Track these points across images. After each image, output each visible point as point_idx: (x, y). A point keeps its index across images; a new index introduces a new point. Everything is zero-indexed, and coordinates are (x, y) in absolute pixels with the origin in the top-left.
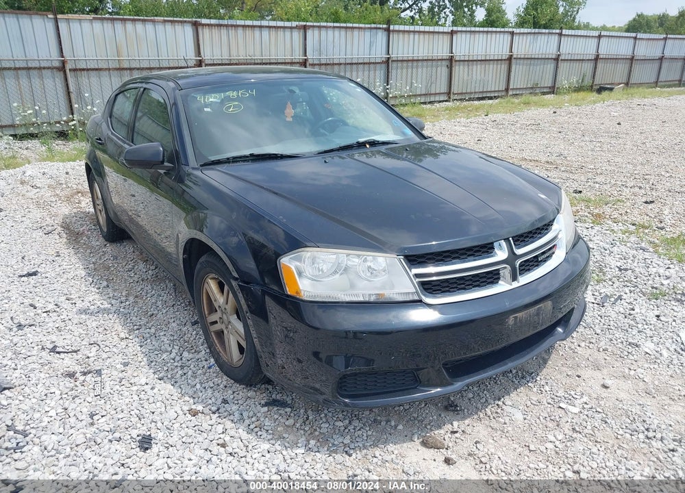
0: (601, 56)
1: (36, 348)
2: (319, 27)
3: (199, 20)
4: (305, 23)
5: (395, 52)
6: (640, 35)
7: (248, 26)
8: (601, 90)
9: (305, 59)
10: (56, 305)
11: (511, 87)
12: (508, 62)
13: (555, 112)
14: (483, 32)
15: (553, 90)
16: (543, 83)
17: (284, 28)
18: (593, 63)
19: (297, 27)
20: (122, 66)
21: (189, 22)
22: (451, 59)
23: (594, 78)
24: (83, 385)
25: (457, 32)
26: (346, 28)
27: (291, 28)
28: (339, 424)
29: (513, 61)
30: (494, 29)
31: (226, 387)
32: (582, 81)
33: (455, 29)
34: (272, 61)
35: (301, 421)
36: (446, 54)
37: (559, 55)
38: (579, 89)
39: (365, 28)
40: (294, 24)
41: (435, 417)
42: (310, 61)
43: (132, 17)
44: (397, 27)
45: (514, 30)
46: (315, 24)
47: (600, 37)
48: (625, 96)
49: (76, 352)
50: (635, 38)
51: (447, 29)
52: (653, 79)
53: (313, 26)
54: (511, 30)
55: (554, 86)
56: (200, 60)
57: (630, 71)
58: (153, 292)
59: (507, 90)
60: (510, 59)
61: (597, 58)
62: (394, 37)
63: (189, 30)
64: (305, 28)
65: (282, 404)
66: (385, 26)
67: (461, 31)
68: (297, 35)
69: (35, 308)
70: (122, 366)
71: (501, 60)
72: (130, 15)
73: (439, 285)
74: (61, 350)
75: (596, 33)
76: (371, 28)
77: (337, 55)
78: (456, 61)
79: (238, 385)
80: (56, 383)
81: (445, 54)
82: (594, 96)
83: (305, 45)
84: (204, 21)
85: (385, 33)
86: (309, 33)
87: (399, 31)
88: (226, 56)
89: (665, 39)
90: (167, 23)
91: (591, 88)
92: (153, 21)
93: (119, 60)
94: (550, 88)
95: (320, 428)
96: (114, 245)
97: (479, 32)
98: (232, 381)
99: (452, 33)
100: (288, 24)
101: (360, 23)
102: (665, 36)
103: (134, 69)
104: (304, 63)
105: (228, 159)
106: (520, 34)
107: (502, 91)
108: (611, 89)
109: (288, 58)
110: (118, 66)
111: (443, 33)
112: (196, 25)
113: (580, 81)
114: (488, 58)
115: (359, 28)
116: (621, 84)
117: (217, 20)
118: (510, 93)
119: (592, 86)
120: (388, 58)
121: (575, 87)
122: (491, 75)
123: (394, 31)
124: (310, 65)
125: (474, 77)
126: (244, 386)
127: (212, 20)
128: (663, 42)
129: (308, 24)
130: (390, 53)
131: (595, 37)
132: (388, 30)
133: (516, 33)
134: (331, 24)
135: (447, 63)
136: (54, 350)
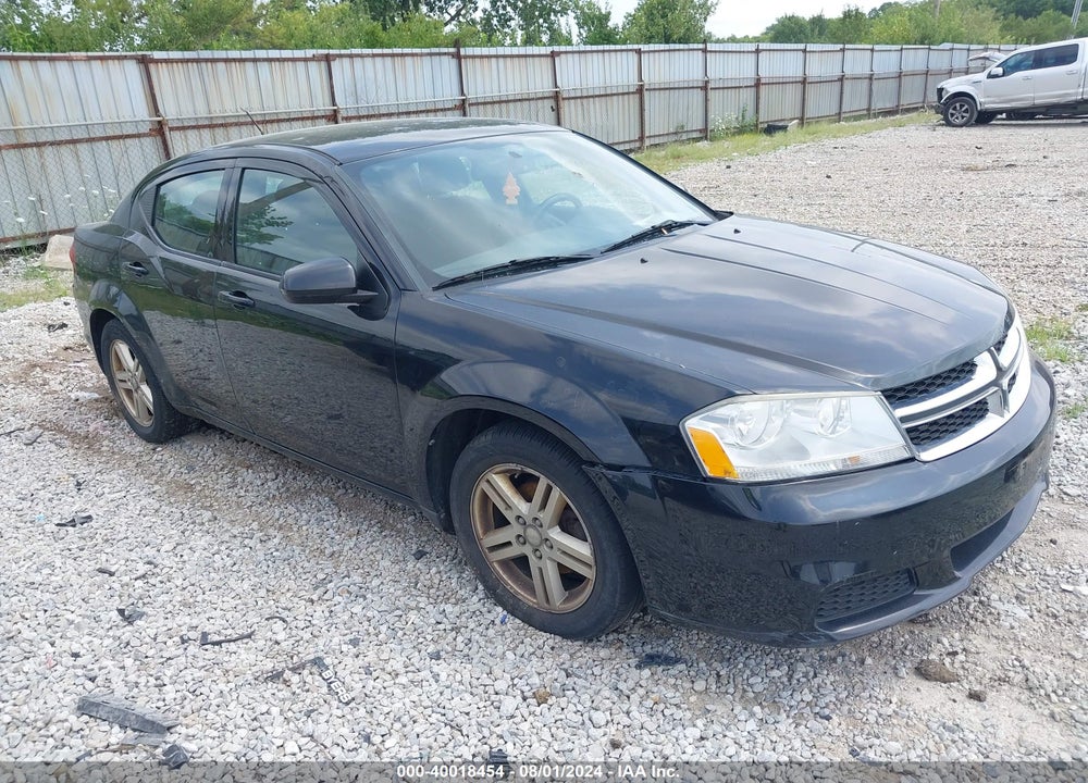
0: (763, 81)
1: (170, 642)
2: (351, 56)
3: (149, 53)
4: (325, 52)
5: (472, 90)
6: (810, 47)
7: (234, 60)
8: (771, 129)
9: (335, 111)
10: (149, 563)
11: (647, 134)
12: (637, 96)
13: (728, 167)
14: (598, 51)
15: (705, 134)
16: (690, 125)
17: (294, 60)
18: (753, 89)
19: (314, 58)
20: (23, 141)
21: (132, 58)
22: (556, 97)
23: (757, 112)
24: (308, 691)
25: (559, 53)
26: (393, 55)
27: (306, 60)
28: (775, 673)
29: (646, 94)
30: (612, 47)
31: (552, 648)
32: (743, 118)
33: (556, 48)
34: (281, 117)
35: (712, 680)
36: (548, 89)
37: (707, 82)
38: (741, 131)
39: (422, 55)
40: (310, 53)
41: (907, 637)
42: (343, 113)
43: (28, 54)
44: (469, 51)
45: (641, 46)
46: (343, 52)
47: (758, 51)
48: (808, 137)
49: (249, 636)
50: (805, 51)
51: (547, 50)
52: (835, 110)
53: (341, 56)
54: (636, 47)
55: (706, 128)
56: (159, 122)
57: (804, 100)
58: (305, 515)
59: (642, 139)
60: (640, 90)
61: (758, 84)
62: (467, 65)
63: (133, 69)
64: (328, 59)
65: (669, 661)
66: (452, 50)
67: (566, 52)
68: (317, 70)
69: (112, 574)
70: (350, 647)
71: (628, 93)
72: (25, 50)
73: (927, 431)
74: (216, 638)
75: (752, 47)
76: (431, 54)
77: (384, 98)
78: (563, 99)
79: (570, 643)
80: (257, 695)
81: (546, 87)
82: (764, 140)
83: (332, 87)
84: (157, 55)
85: (454, 62)
86: (335, 65)
87: (474, 57)
88: (202, 112)
89: (843, 50)
90: (93, 62)
91: (754, 128)
92: (69, 59)
93: (15, 130)
94: (700, 131)
95: (751, 686)
96: (170, 447)
97: (592, 52)
98: (558, 638)
99: (553, 55)
100: (299, 54)
101: (413, 47)
102: (841, 46)
103: (44, 144)
104: (333, 117)
105: (477, 273)
106: (649, 52)
107: (635, 141)
108: (784, 128)
109: (306, 109)
110: (14, 142)
111: (540, 56)
112: (144, 62)
113: (740, 118)
114: (609, 92)
115: (413, 55)
116: (795, 119)
117: (180, 53)
118: (647, 142)
119: (757, 126)
120: (463, 100)
121: (735, 128)
122: (616, 116)
123: (466, 57)
124: (343, 118)
125: (593, 121)
126: (580, 643)
127: (170, 53)
128: (840, 54)
129: (332, 52)
130: (465, 92)
131: (751, 52)
132: (458, 56)
133: (644, 52)
134: (369, 51)
135: (550, 103)
136: (204, 640)
